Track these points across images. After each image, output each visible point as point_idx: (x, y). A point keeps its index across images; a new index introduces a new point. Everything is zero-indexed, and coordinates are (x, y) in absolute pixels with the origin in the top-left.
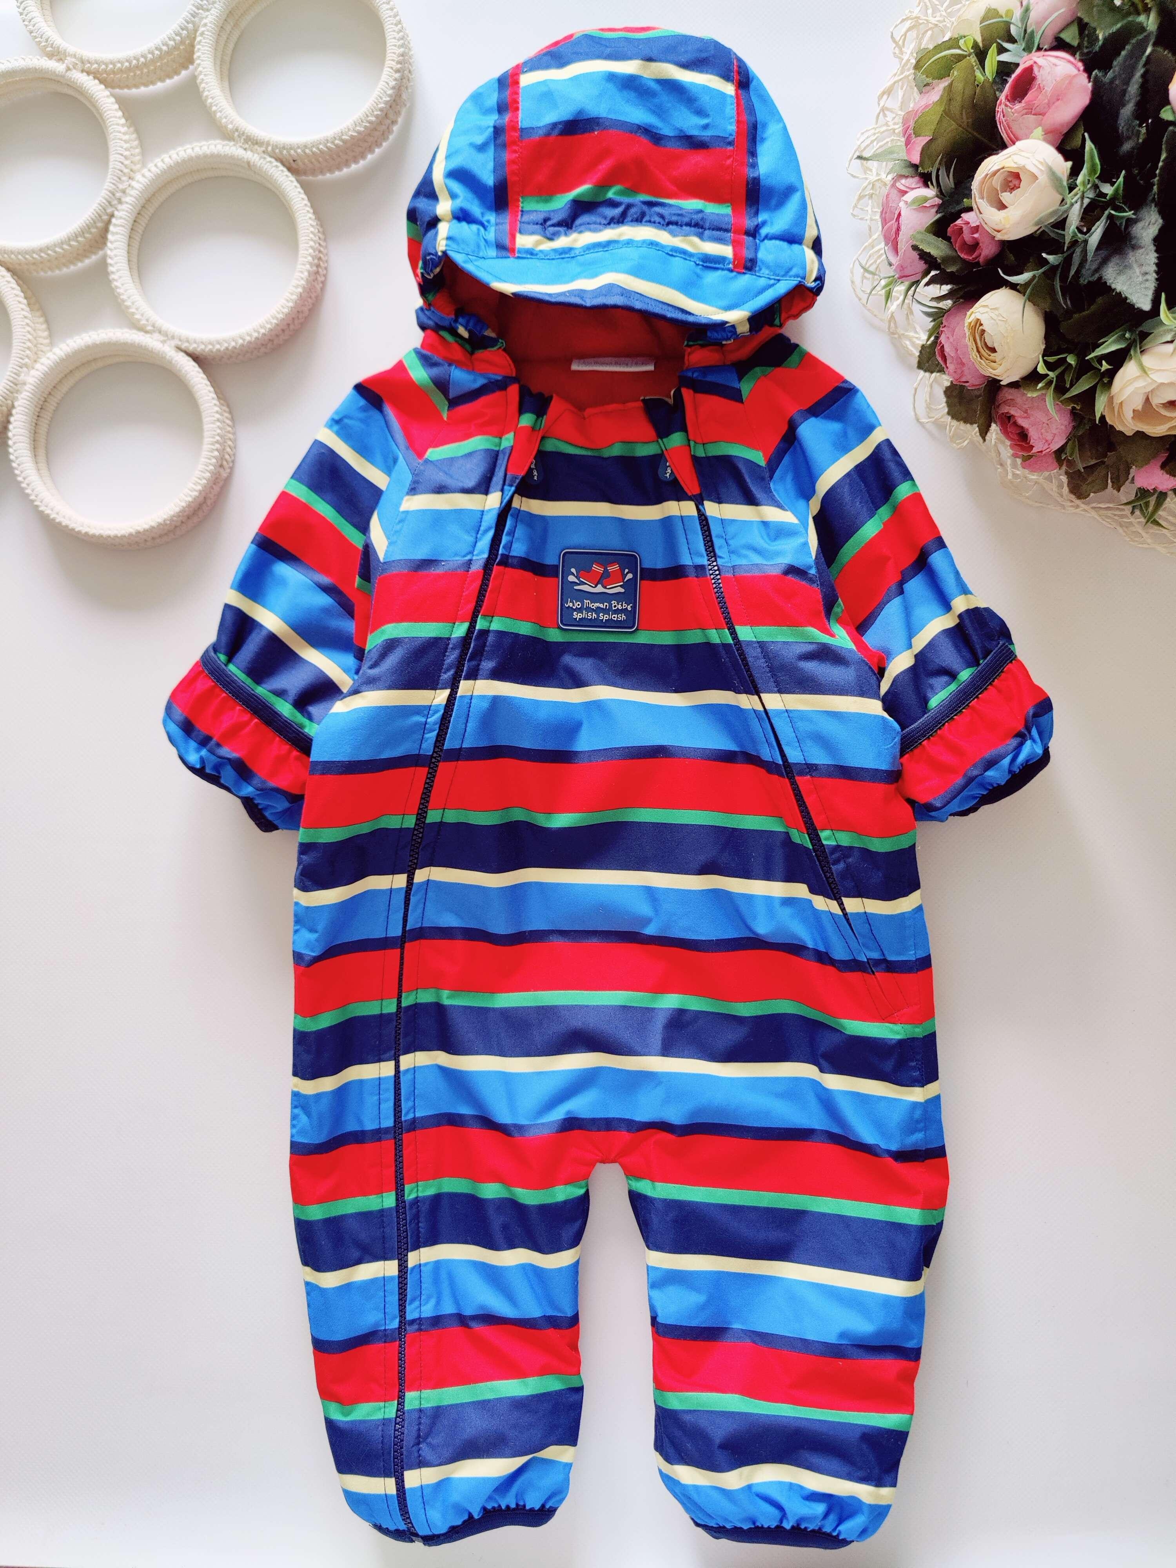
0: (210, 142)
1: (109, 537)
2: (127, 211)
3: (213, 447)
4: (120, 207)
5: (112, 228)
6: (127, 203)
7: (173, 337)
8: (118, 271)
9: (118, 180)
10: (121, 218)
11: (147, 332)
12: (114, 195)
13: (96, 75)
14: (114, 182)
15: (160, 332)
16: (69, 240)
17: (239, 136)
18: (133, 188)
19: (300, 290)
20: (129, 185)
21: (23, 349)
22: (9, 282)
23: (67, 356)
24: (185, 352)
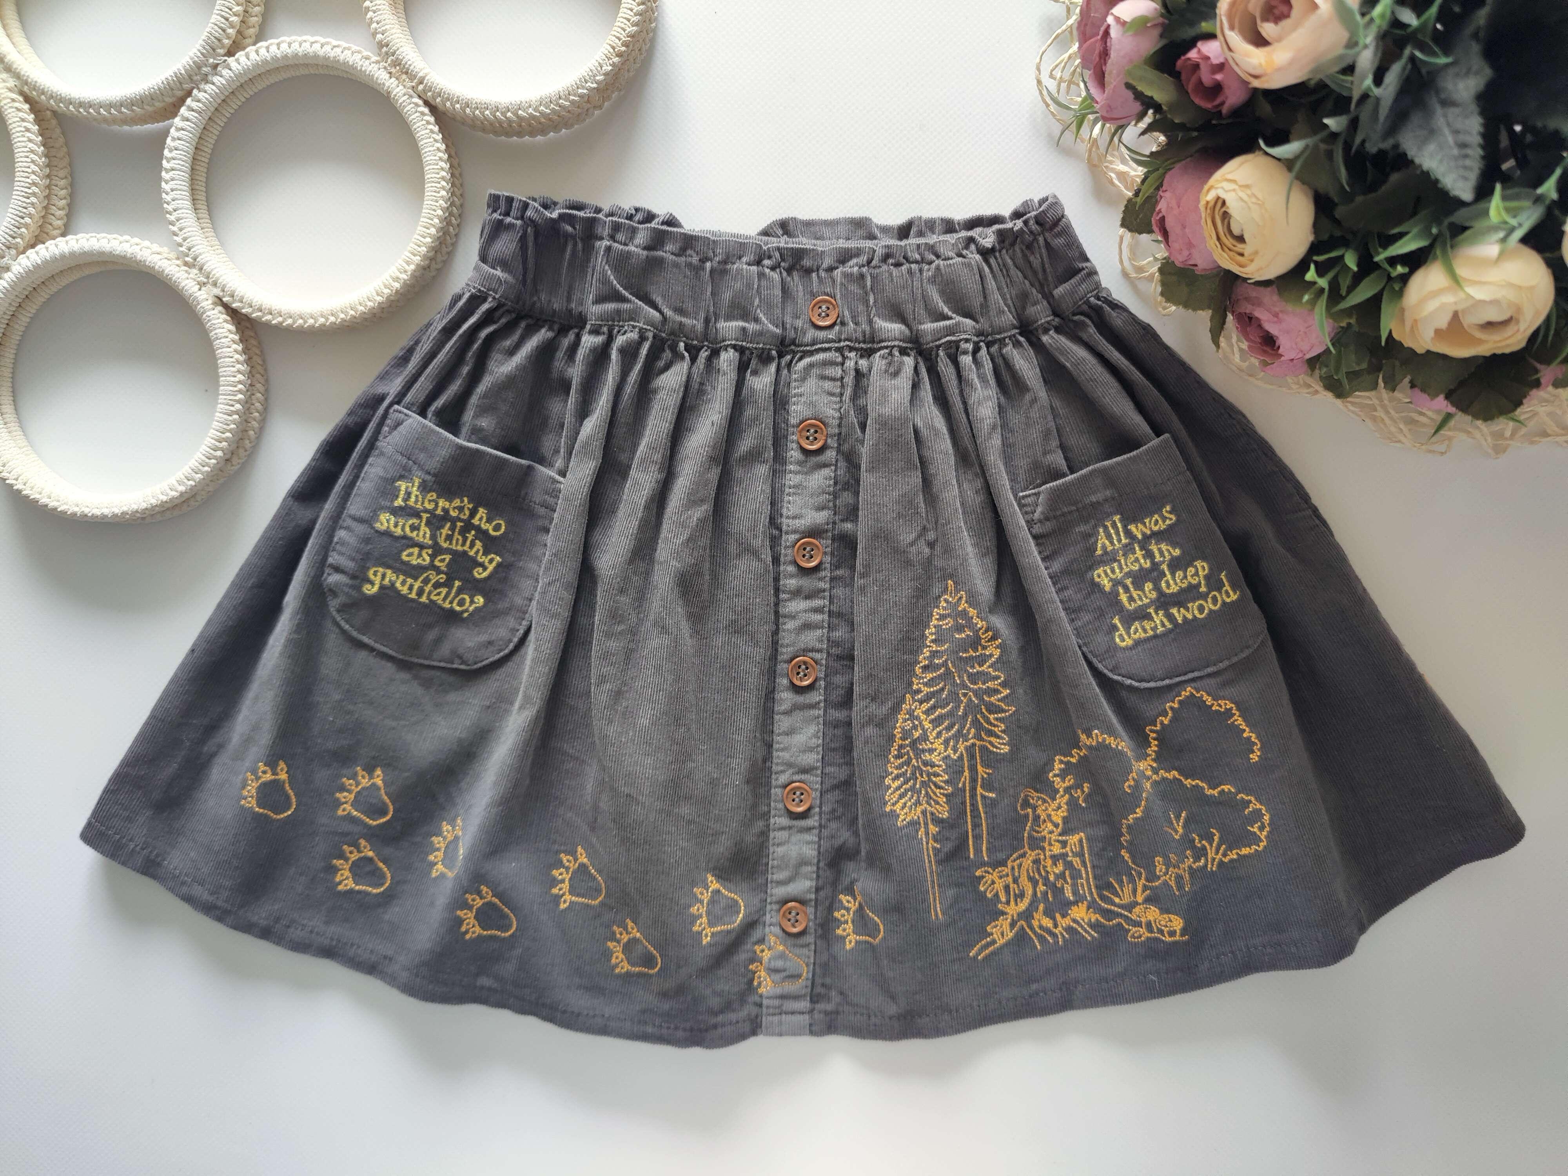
4: (202, 86)
11: (185, 263)
12: (199, 68)
14: (204, 51)
16: (121, 105)
18: (229, 68)
20: (225, 61)
21: (17, 224)
22: (28, 130)
23: (73, 254)
24: (226, 306)
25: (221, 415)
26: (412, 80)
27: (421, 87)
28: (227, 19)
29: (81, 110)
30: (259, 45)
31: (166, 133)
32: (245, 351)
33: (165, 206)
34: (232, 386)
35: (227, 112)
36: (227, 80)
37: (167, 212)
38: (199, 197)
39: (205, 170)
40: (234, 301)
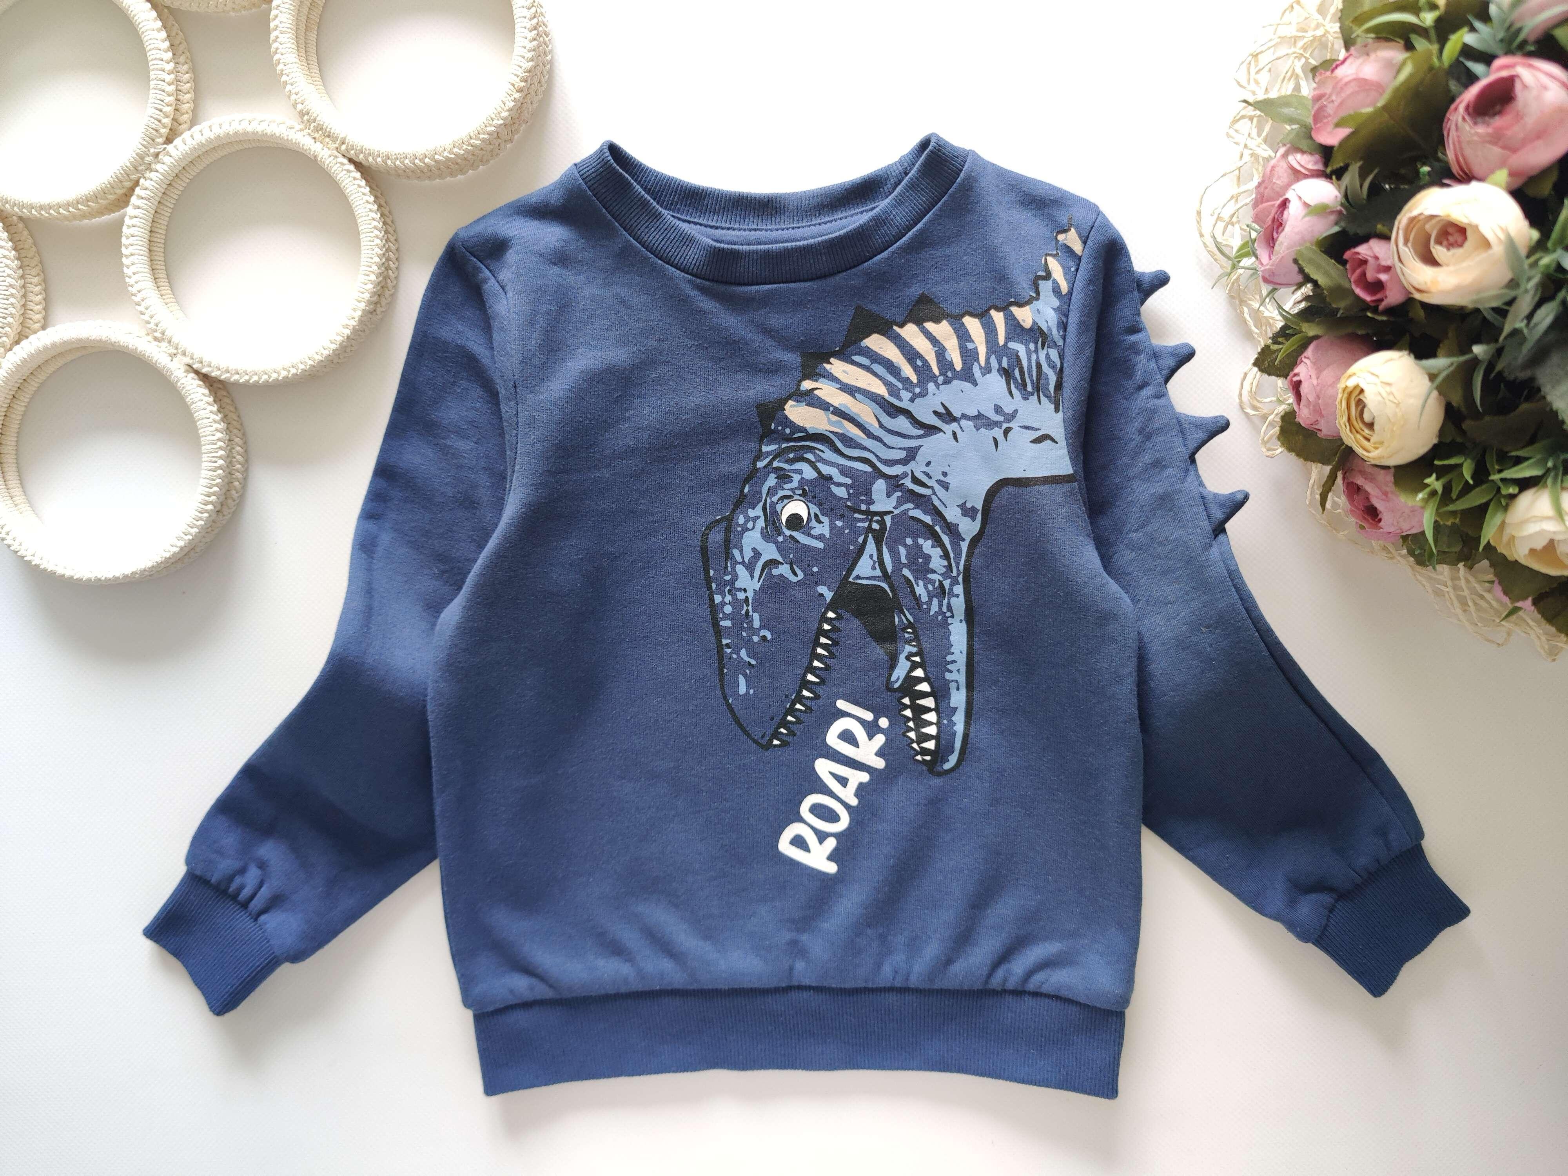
1: (63, 576)
2: (155, 182)
3: (207, 498)
4: (147, 175)
5: (134, 200)
6: (157, 171)
7: (184, 354)
9: (151, 142)
10: (146, 189)
11: (155, 338)
14: (145, 143)
15: (170, 342)
17: (310, 121)
18: (169, 155)
20: (165, 149)
23: (54, 345)
24: (197, 372)
25: (207, 472)
26: (334, 142)
27: (344, 147)
28: (161, 111)
29: (43, 212)
30: (193, 130)
31: (120, 223)
32: (220, 411)
33: (130, 288)
34: (213, 444)
35: (175, 194)
36: (169, 167)
37: (132, 295)
38: (160, 276)
39: (162, 250)
40: (204, 366)
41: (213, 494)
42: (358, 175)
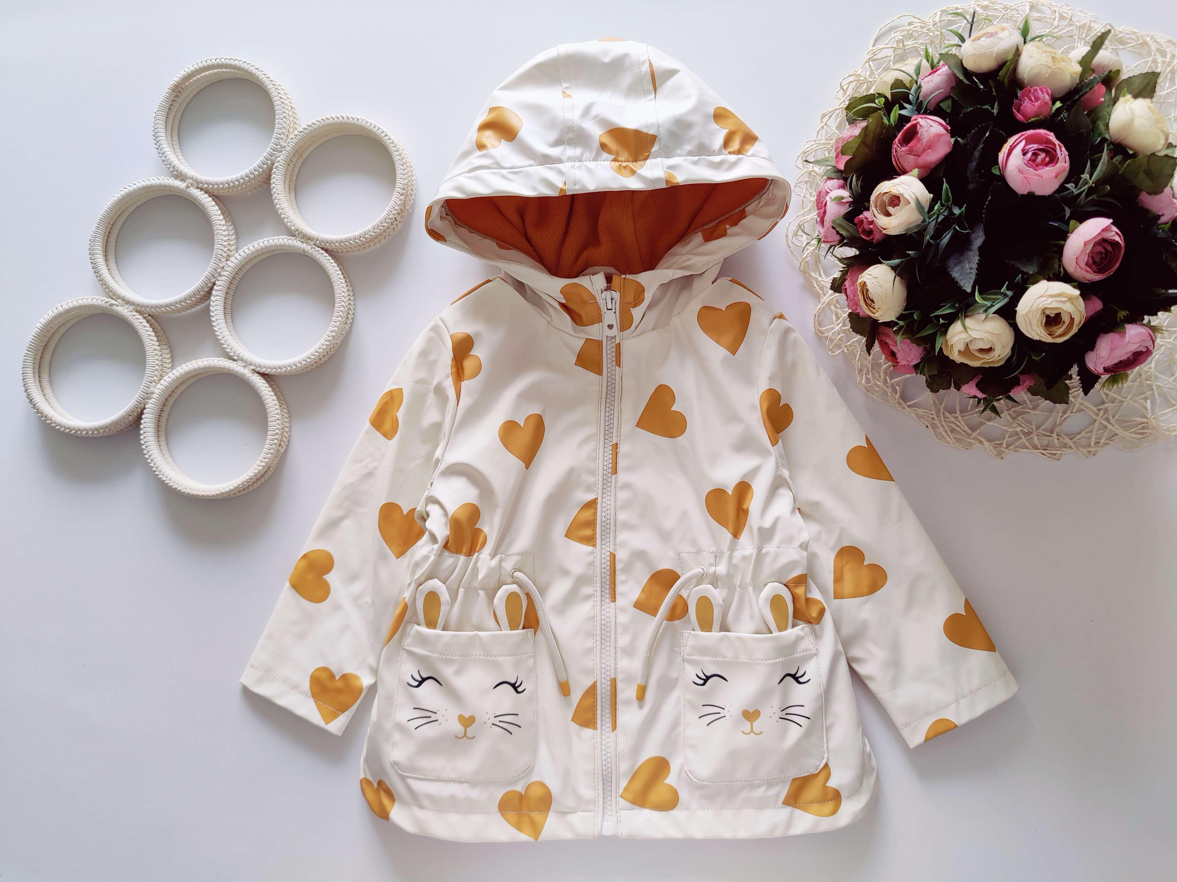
0: (279, 237)
1: (204, 496)
2: (224, 281)
4: (219, 278)
5: (214, 292)
6: (224, 276)
7: (251, 364)
8: (217, 320)
9: (219, 261)
10: (220, 286)
11: (234, 360)
12: (216, 270)
13: (206, 192)
14: (216, 262)
15: (242, 360)
16: (186, 300)
17: (298, 234)
18: (229, 266)
19: (334, 334)
20: (226, 264)
21: (153, 371)
22: (145, 327)
23: (182, 375)
24: (259, 373)
26: (313, 241)
27: (318, 243)
28: (222, 245)
29: (167, 308)
30: (239, 252)
31: (209, 305)
32: (273, 390)
33: (218, 337)
35: (233, 287)
36: (230, 272)
37: (220, 340)
40: (262, 368)
41: (277, 434)
42: (327, 255)
